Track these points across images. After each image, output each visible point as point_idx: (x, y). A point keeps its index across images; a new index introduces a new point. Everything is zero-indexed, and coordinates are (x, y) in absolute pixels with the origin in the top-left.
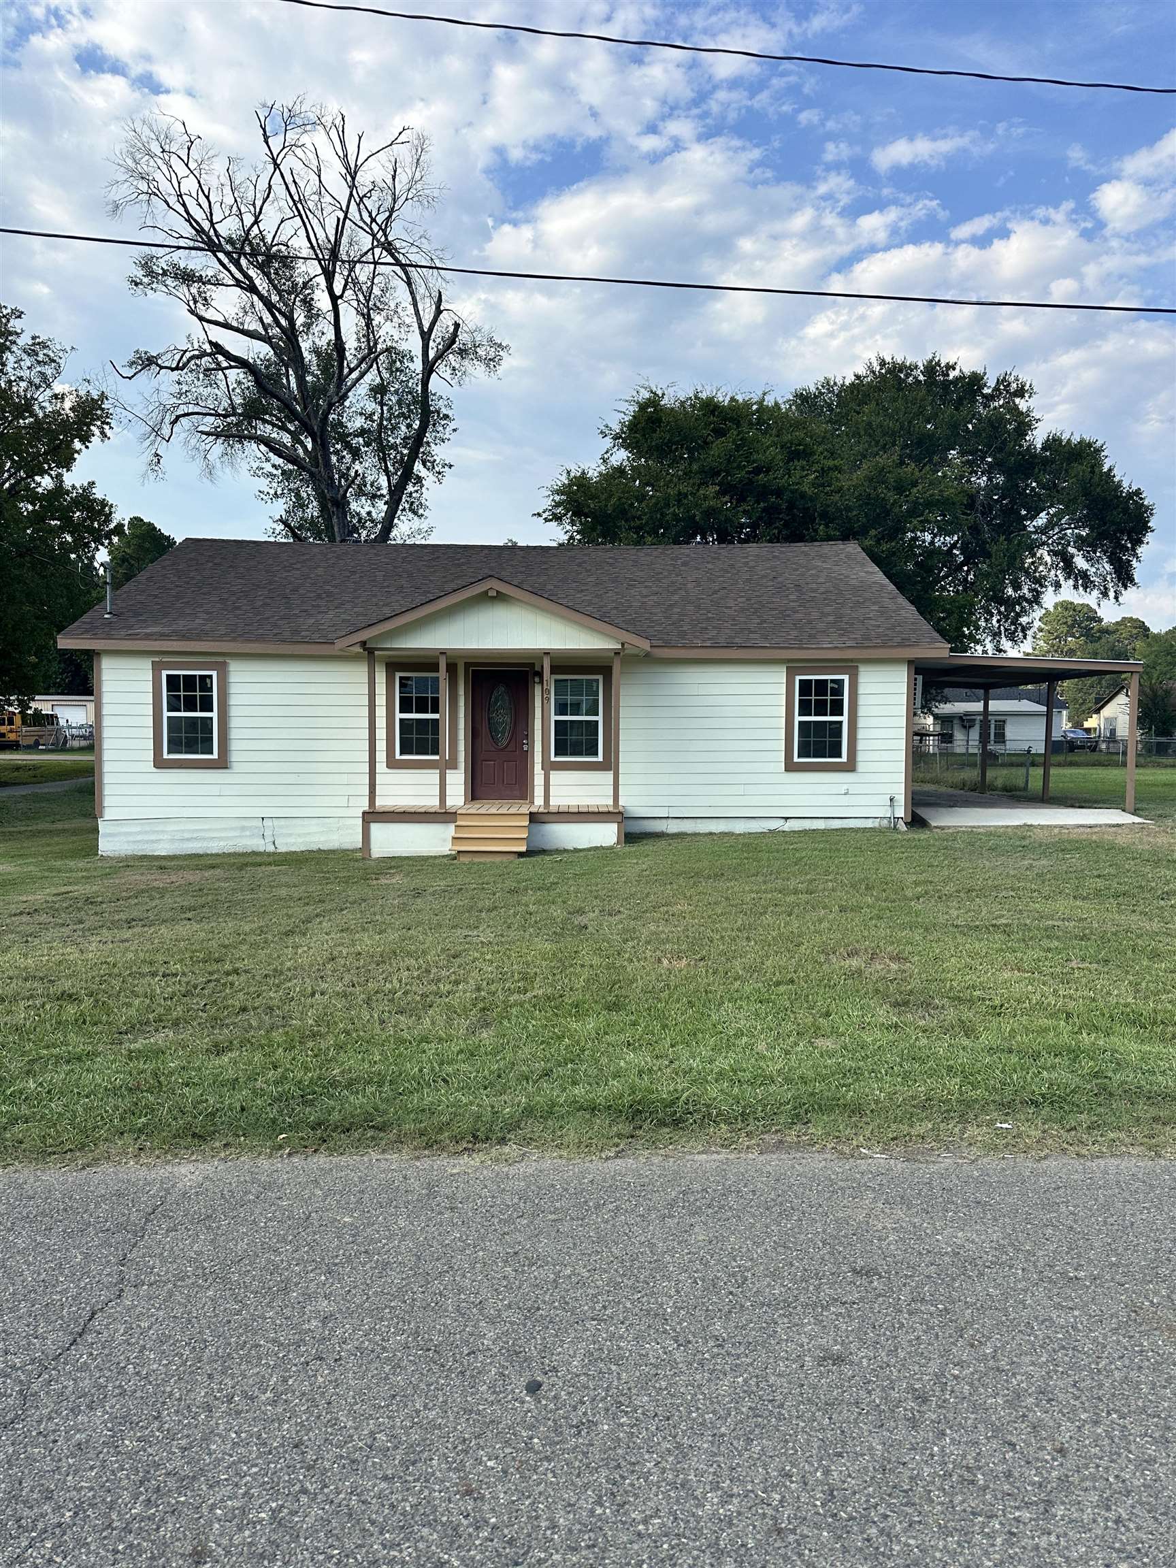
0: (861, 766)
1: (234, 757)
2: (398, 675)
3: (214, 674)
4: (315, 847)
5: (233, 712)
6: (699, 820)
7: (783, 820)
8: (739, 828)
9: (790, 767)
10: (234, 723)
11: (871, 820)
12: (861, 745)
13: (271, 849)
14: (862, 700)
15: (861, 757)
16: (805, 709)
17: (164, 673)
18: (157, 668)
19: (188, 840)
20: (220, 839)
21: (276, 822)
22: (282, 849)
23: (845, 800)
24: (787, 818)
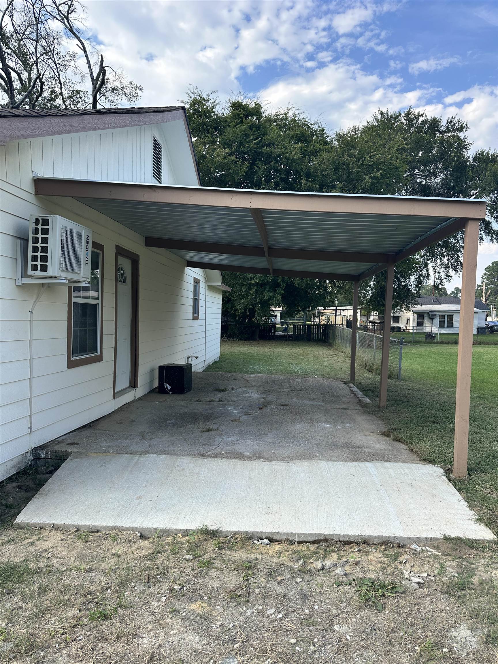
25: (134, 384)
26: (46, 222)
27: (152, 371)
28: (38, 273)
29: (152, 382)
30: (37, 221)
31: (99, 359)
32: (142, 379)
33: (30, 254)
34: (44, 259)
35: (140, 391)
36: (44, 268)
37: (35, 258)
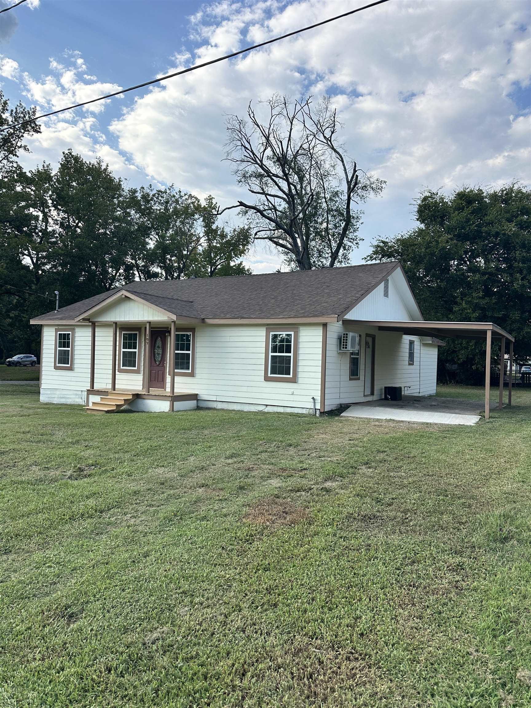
0: (300, 380)
1: (74, 366)
2: (123, 332)
3: (72, 333)
5: (75, 348)
6: (229, 403)
7: (265, 406)
8: (246, 408)
9: (267, 379)
10: (75, 352)
11: (305, 409)
12: (300, 369)
14: (301, 345)
15: (300, 375)
16: (274, 350)
17: (59, 333)
18: (57, 331)
23: (291, 398)
24: (267, 405)
25: (372, 393)
26: (347, 334)
27: (381, 389)
28: (344, 349)
29: (381, 394)
30: (344, 334)
31: (359, 379)
32: (376, 392)
33: (342, 344)
34: (346, 345)
35: (375, 398)
36: (346, 348)
37: (343, 345)
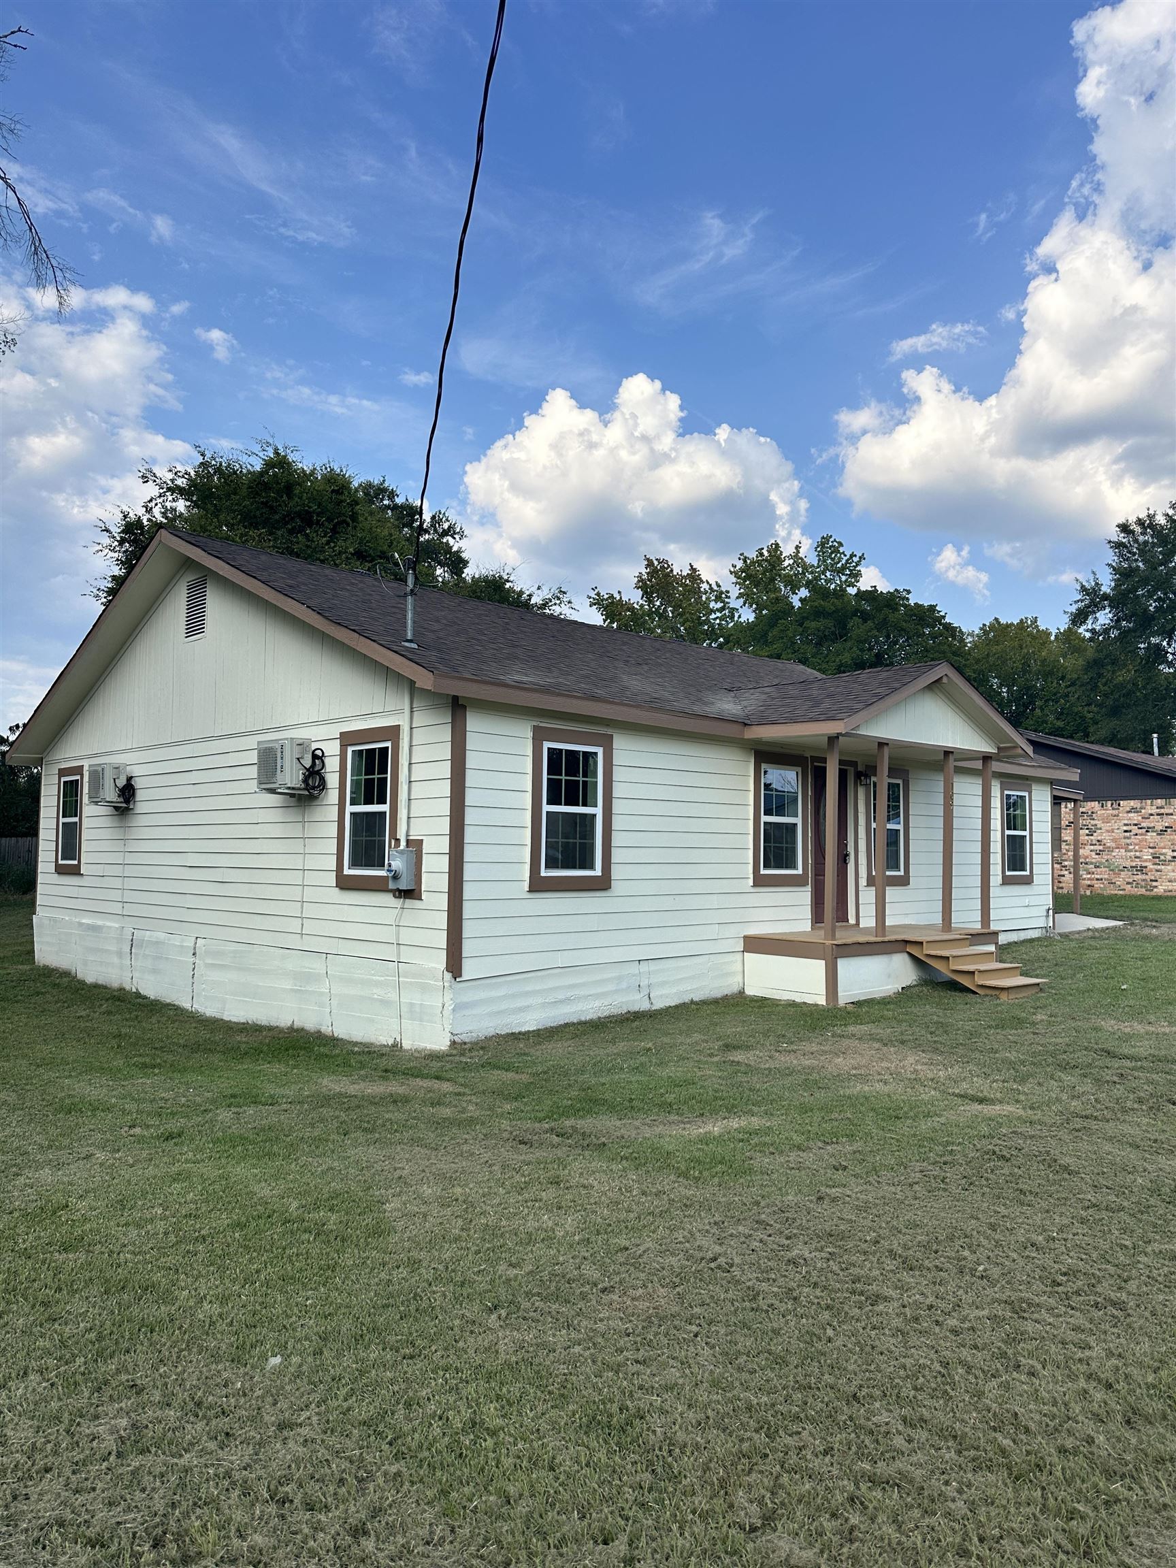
0: (1034, 879)
1: (616, 872)
2: (763, 767)
3: (600, 751)
4: (686, 999)
5: (617, 807)
9: (1004, 880)
10: (617, 823)
12: (1034, 859)
13: (644, 1006)
14: (1033, 817)
15: (1034, 870)
16: (1009, 823)
17: (547, 745)
18: (539, 736)
19: (561, 1001)
20: (597, 996)
21: (653, 966)
22: (659, 1005)
23: (1028, 912)
